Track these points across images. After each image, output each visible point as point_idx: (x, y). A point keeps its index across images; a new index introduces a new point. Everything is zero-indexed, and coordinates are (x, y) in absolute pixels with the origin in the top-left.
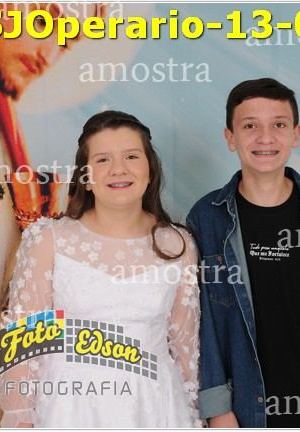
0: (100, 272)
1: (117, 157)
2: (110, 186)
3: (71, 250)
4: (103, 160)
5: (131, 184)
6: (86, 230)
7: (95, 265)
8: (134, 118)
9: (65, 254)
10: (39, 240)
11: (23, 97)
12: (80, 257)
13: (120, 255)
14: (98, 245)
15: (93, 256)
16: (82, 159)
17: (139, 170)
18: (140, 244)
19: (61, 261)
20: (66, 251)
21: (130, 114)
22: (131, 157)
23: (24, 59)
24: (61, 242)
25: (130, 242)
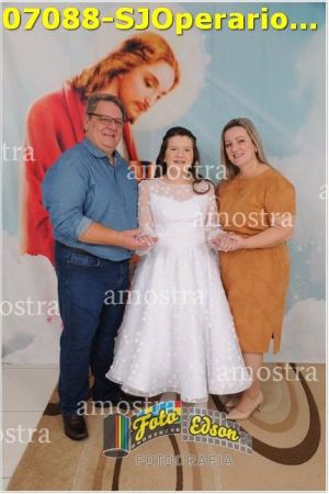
0: (171, 200)
2: (175, 162)
3: (157, 191)
4: (174, 149)
7: (168, 196)
11: (136, 123)
12: (161, 193)
13: (179, 192)
14: (169, 188)
16: (164, 148)
17: (189, 156)
18: (187, 188)
19: (154, 197)
20: (155, 192)
22: (187, 150)
23: (137, 103)
24: (153, 188)
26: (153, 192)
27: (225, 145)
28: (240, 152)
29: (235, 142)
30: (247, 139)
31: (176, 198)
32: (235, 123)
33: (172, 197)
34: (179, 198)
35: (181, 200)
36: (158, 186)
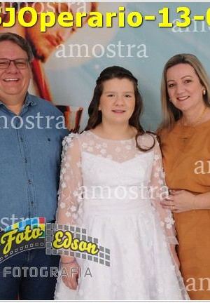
0: (108, 160)
1: (120, 95)
2: (114, 111)
3: (90, 149)
4: (112, 96)
5: (124, 111)
6: (97, 137)
7: (105, 156)
8: (130, 73)
9: (87, 152)
10: (71, 145)
12: (96, 152)
13: (118, 149)
14: (105, 145)
15: (103, 151)
16: (98, 93)
18: (128, 144)
19: (86, 155)
20: (88, 150)
21: (128, 69)
22: (127, 96)
24: (84, 145)
25: (123, 142)
26: (86, 150)
27: (167, 85)
28: (187, 94)
29: (180, 83)
30: (195, 79)
31: (115, 159)
32: (180, 60)
33: (110, 156)
34: (119, 158)
35: (121, 161)
36: (92, 143)
